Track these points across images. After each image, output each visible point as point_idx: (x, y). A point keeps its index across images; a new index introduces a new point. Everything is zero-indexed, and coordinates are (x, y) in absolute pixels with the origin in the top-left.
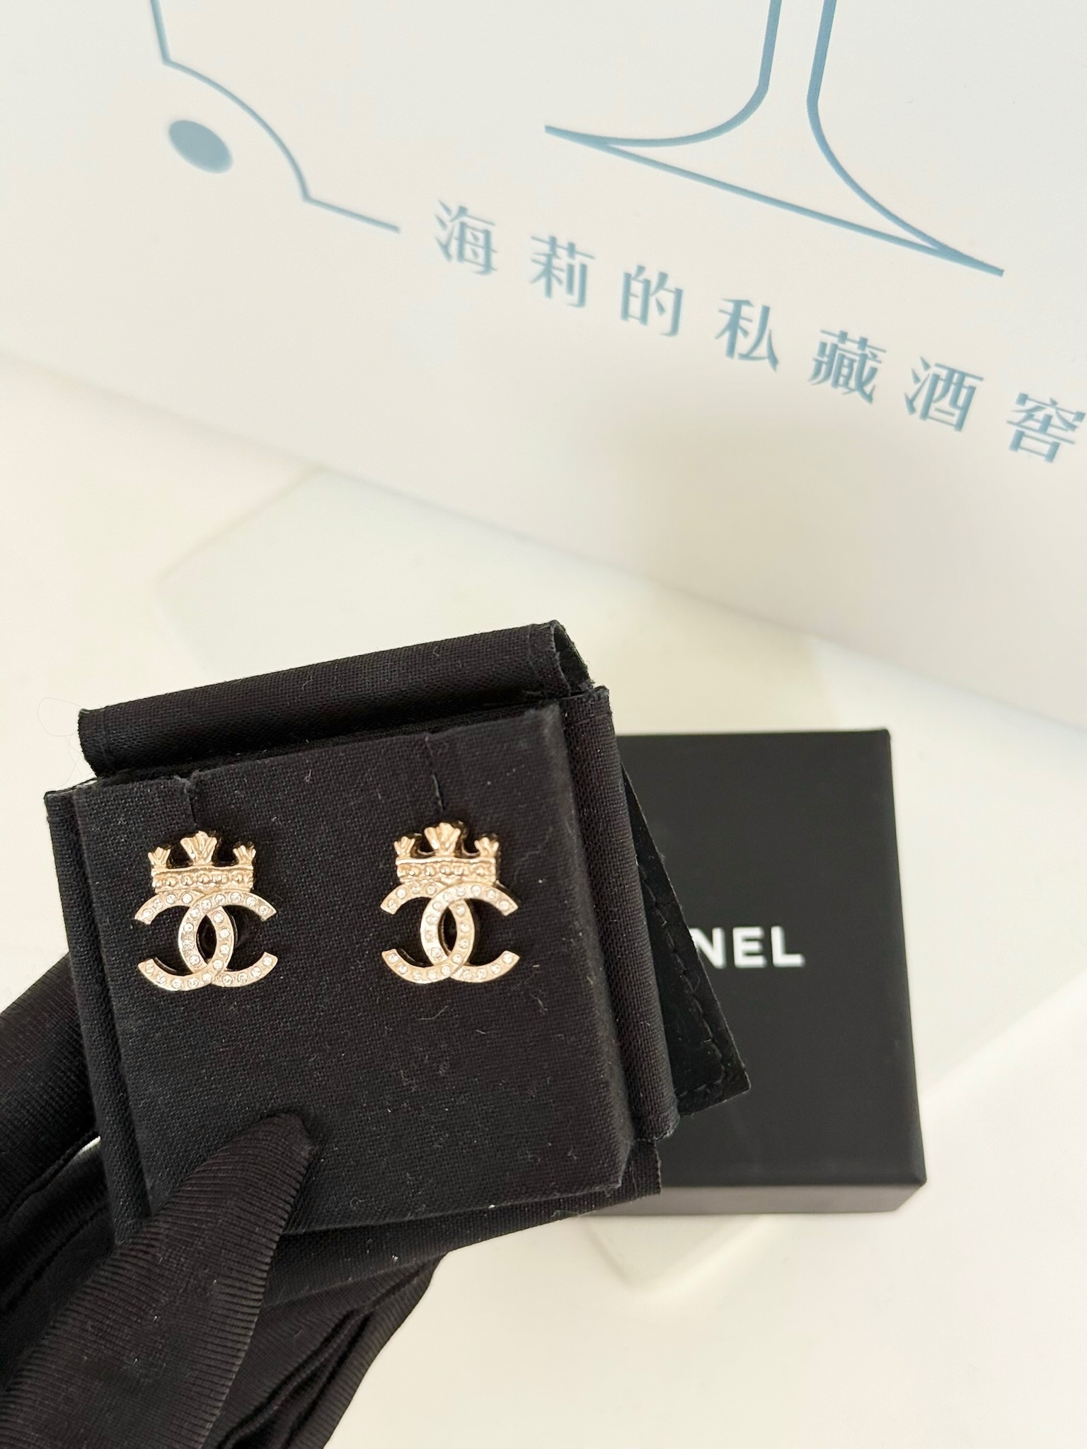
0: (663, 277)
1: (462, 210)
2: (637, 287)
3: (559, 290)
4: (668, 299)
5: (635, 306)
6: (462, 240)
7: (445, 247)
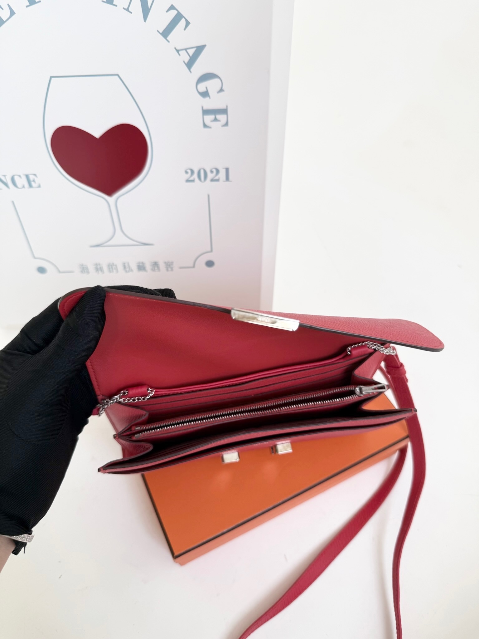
1: (83, 265)
2: (110, 267)
3: (100, 272)
5: (111, 270)
6: (84, 269)
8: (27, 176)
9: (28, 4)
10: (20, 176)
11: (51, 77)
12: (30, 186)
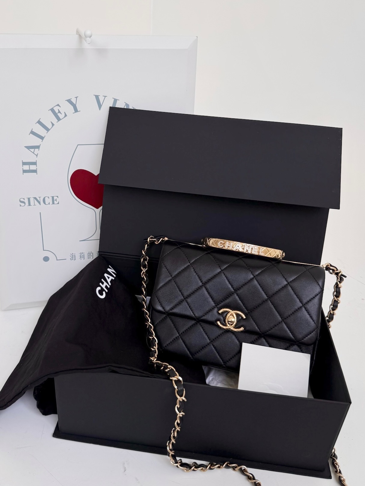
0: (91, 252)
1: (72, 254)
2: (89, 254)
3: (82, 258)
4: (92, 254)
5: (89, 256)
6: (72, 257)
7: (71, 259)
8: (53, 197)
9: (74, 112)
10: (48, 197)
11: (78, 145)
12: (53, 203)
